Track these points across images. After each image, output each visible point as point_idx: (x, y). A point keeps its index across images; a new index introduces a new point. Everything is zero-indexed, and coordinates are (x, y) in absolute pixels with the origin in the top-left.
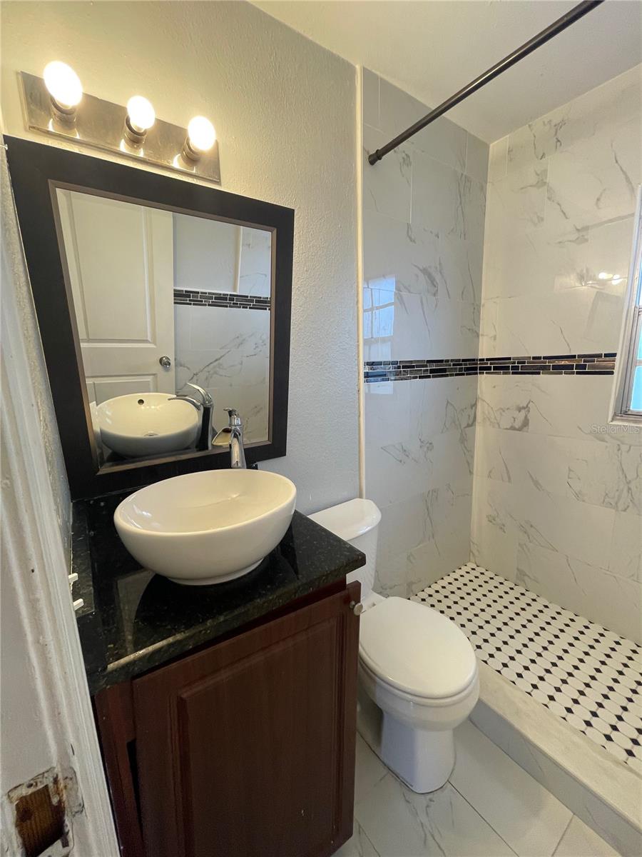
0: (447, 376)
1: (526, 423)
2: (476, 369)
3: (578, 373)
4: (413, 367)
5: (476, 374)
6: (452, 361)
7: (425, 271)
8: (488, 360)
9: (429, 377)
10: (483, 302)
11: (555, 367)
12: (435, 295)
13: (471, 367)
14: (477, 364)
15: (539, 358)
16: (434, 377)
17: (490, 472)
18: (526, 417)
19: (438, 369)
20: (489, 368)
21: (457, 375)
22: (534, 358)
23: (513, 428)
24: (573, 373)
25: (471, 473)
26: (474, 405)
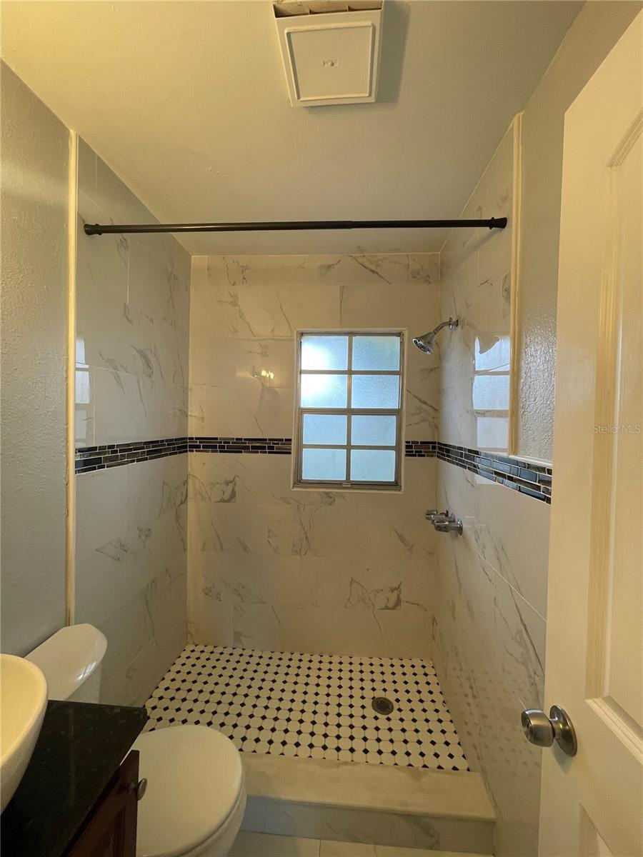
0: (163, 456)
1: (233, 495)
2: (186, 447)
3: (269, 453)
5: (186, 451)
6: (167, 441)
7: (141, 353)
8: (197, 438)
9: (146, 459)
10: (190, 386)
12: (150, 376)
13: (181, 446)
14: (186, 442)
15: (241, 439)
16: (151, 458)
19: (155, 449)
20: (199, 446)
21: (171, 454)
22: (237, 439)
23: (222, 501)
26: (186, 482)
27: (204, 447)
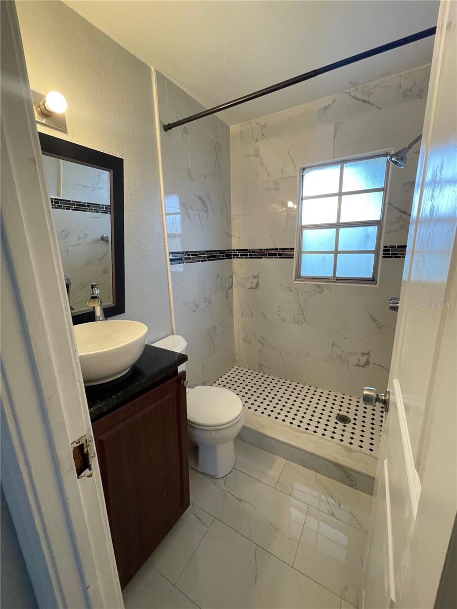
0: (216, 260)
1: (258, 285)
2: (231, 255)
3: (280, 258)
4: (197, 255)
5: (231, 258)
6: (218, 251)
7: (200, 198)
8: (237, 250)
9: (206, 261)
10: (232, 217)
11: (269, 255)
12: (206, 212)
13: (228, 254)
14: (231, 253)
15: (262, 250)
16: (209, 260)
17: (242, 313)
18: (258, 282)
19: (211, 256)
20: (238, 255)
21: (221, 259)
22: (260, 250)
23: (251, 288)
24: (277, 258)
25: (232, 315)
26: (231, 277)
27: (241, 255)
